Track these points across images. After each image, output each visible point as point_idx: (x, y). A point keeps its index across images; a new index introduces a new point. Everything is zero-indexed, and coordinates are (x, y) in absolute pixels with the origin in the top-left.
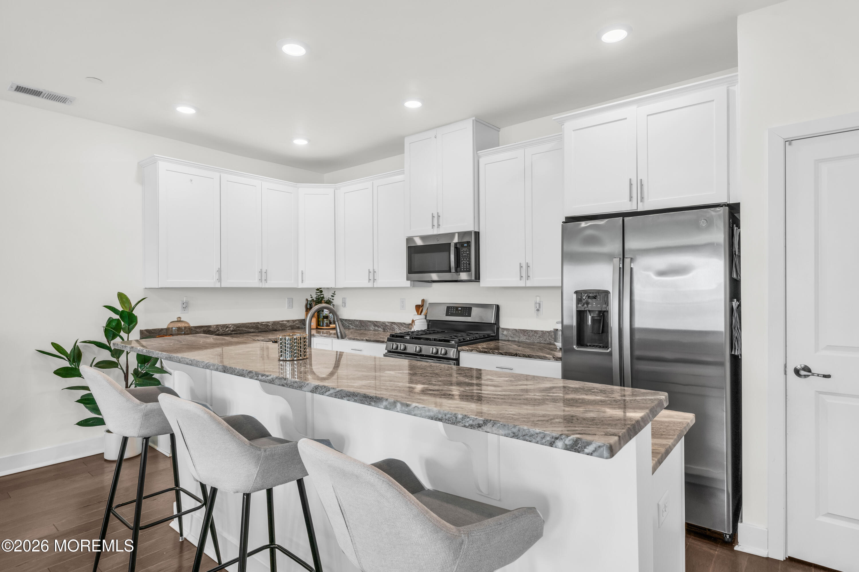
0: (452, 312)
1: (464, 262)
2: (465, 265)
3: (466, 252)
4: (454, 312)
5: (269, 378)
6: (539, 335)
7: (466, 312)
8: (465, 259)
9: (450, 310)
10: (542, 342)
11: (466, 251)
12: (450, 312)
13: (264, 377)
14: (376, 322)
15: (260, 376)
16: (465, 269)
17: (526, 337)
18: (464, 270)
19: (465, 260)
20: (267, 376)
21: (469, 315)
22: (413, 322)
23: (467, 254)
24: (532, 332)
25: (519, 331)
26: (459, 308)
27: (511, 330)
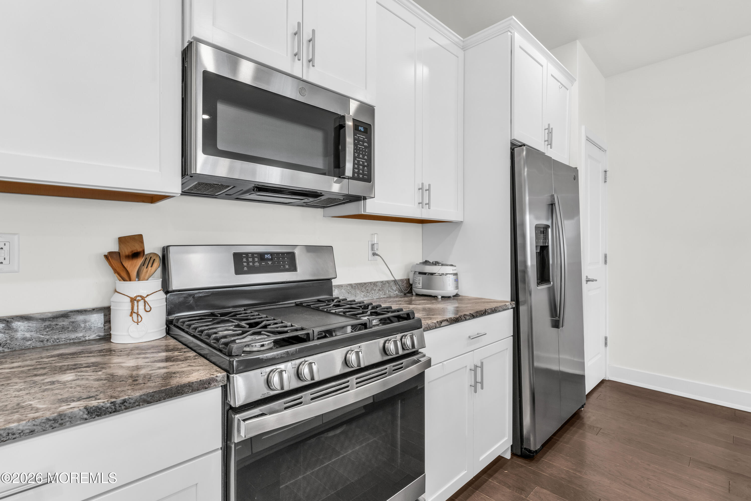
0: (251, 264)
1: (358, 161)
2: (361, 167)
3: (363, 143)
4: (257, 264)
6: (378, 288)
7: (284, 262)
8: (361, 156)
9: (245, 260)
10: (382, 297)
12: (245, 264)
16: (361, 176)
18: (358, 176)
19: (361, 158)
21: (293, 268)
22: (135, 302)
23: (365, 146)
24: (371, 284)
25: (355, 286)
26: (266, 256)
27: (345, 286)
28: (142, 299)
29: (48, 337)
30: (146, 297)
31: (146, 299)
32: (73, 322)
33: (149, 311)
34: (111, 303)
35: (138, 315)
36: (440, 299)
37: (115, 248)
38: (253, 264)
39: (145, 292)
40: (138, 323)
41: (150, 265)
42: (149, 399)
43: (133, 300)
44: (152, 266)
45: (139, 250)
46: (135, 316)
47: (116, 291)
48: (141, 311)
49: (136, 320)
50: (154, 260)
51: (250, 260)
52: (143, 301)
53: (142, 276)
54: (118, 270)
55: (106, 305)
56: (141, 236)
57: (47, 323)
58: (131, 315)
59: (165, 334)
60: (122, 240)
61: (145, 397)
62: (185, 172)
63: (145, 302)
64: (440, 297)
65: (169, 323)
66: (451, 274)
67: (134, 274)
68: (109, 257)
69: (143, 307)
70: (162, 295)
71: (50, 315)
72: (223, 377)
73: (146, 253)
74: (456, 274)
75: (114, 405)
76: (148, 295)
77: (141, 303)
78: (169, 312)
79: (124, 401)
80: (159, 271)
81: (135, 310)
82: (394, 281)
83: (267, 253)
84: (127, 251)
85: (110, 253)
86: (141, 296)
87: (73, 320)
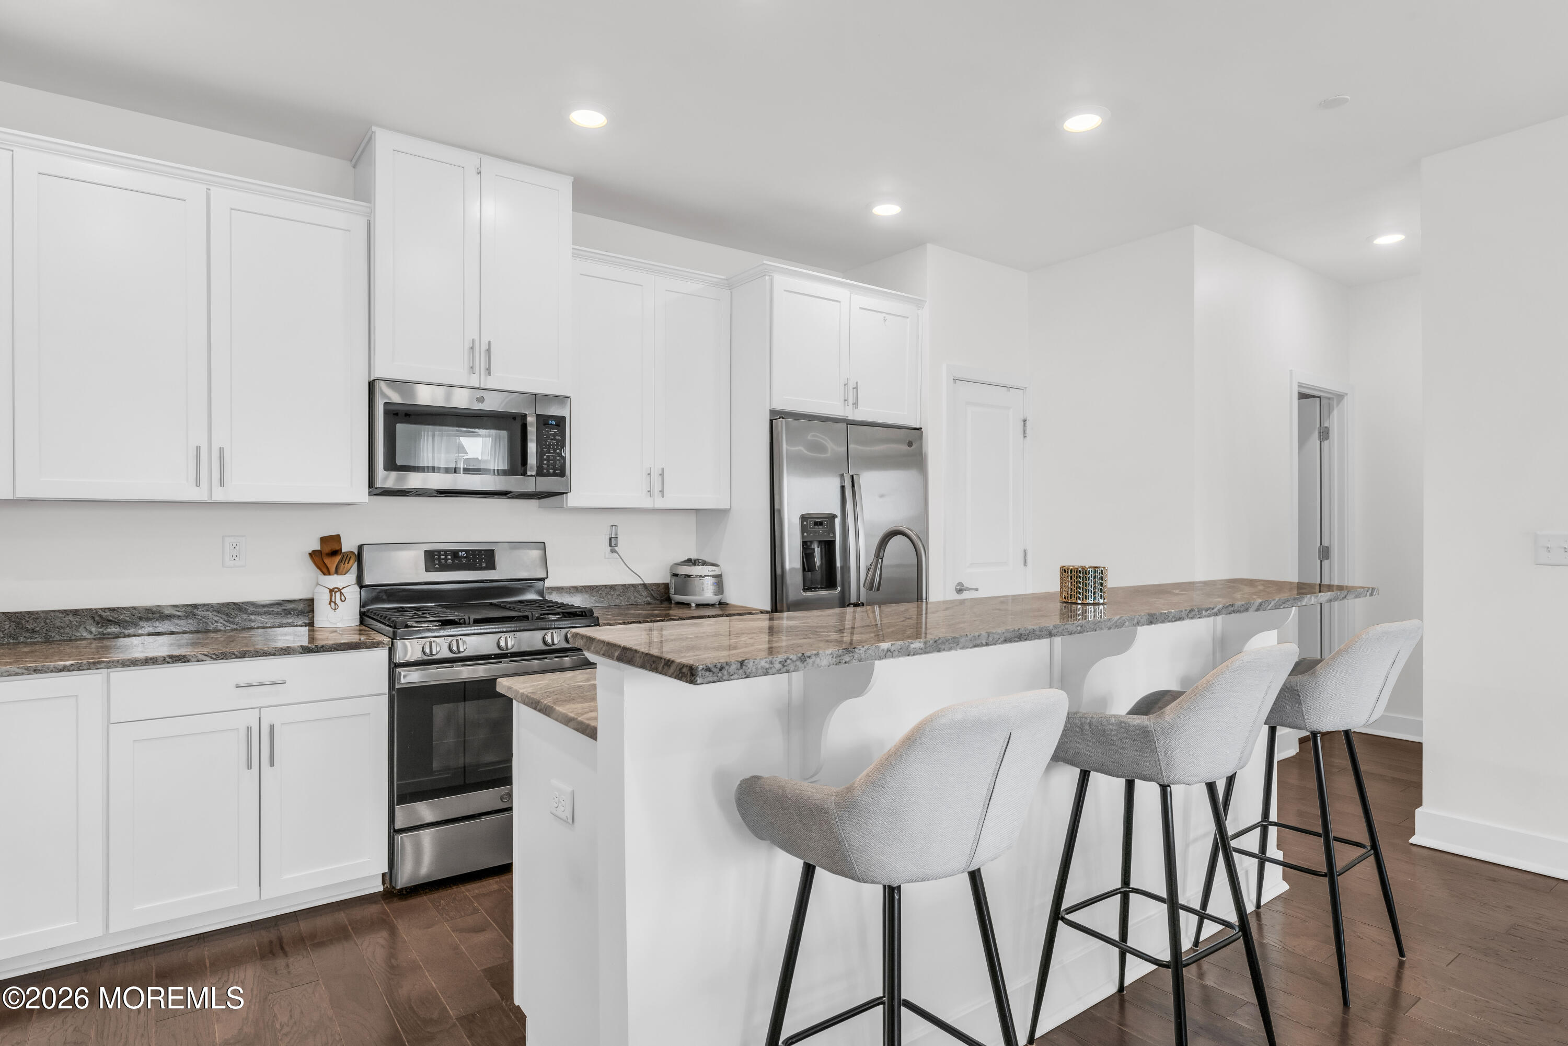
0: (443, 561)
1: (548, 457)
2: (552, 462)
3: (555, 437)
4: (449, 561)
5: (1215, 610)
6: (617, 593)
7: (481, 560)
8: (552, 451)
9: (436, 557)
10: (623, 603)
11: (555, 435)
12: (437, 562)
13: (1208, 612)
14: (112, 610)
15: (1204, 612)
16: (551, 471)
17: (594, 598)
18: (548, 471)
19: (552, 453)
20: (1213, 609)
21: (491, 566)
22: (333, 593)
23: (557, 440)
24: (606, 588)
25: (582, 589)
26: (460, 553)
27: (567, 589)
28: (339, 591)
29: (266, 620)
30: (342, 589)
31: (342, 591)
32: (285, 610)
33: (344, 601)
34: (314, 595)
35: (335, 604)
36: (694, 608)
37: (317, 547)
38: (446, 562)
39: (342, 584)
40: (335, 609)
41: (347, 562)
42: (338, 648)
43: (332, 591)
44: (348, 563)
45: (337, 548)
46: (333, 604)
47: (318, 584)
48: (338, 601)
49: (334, 608)
50: (351, 557)
51: (443, 557)
52: (339, 592)
53: (340, 571)
54: (320, 566)
55: (309, 596)
56: (338, 536)
57: (266, 609)
58: (330, 604)
59: (359, 624)
60: (324, 540)
61: (335, 646)
62: (371, 485)
63: (341, 593)
64: (693, 605)
65: (362, 615)
66: (710, 576)
67: (333, 569)
68: (314, 555)
69: (339, 598)
70: (357, 588)
71: (268, 602)
72: (389, 642)
73: (343, 551)
74: (719, 577)
75: (317, 648)
76: (343, 588)
77: (338, 594)
78: (362, 605)
79: (323, 646)
80: (355, 566)
81: (333, 600)
82: (643, 584)
83: (462, 551)
84: (327, 549)
85: (314, 551)
86: (338, 588)
87: (285, 608)
